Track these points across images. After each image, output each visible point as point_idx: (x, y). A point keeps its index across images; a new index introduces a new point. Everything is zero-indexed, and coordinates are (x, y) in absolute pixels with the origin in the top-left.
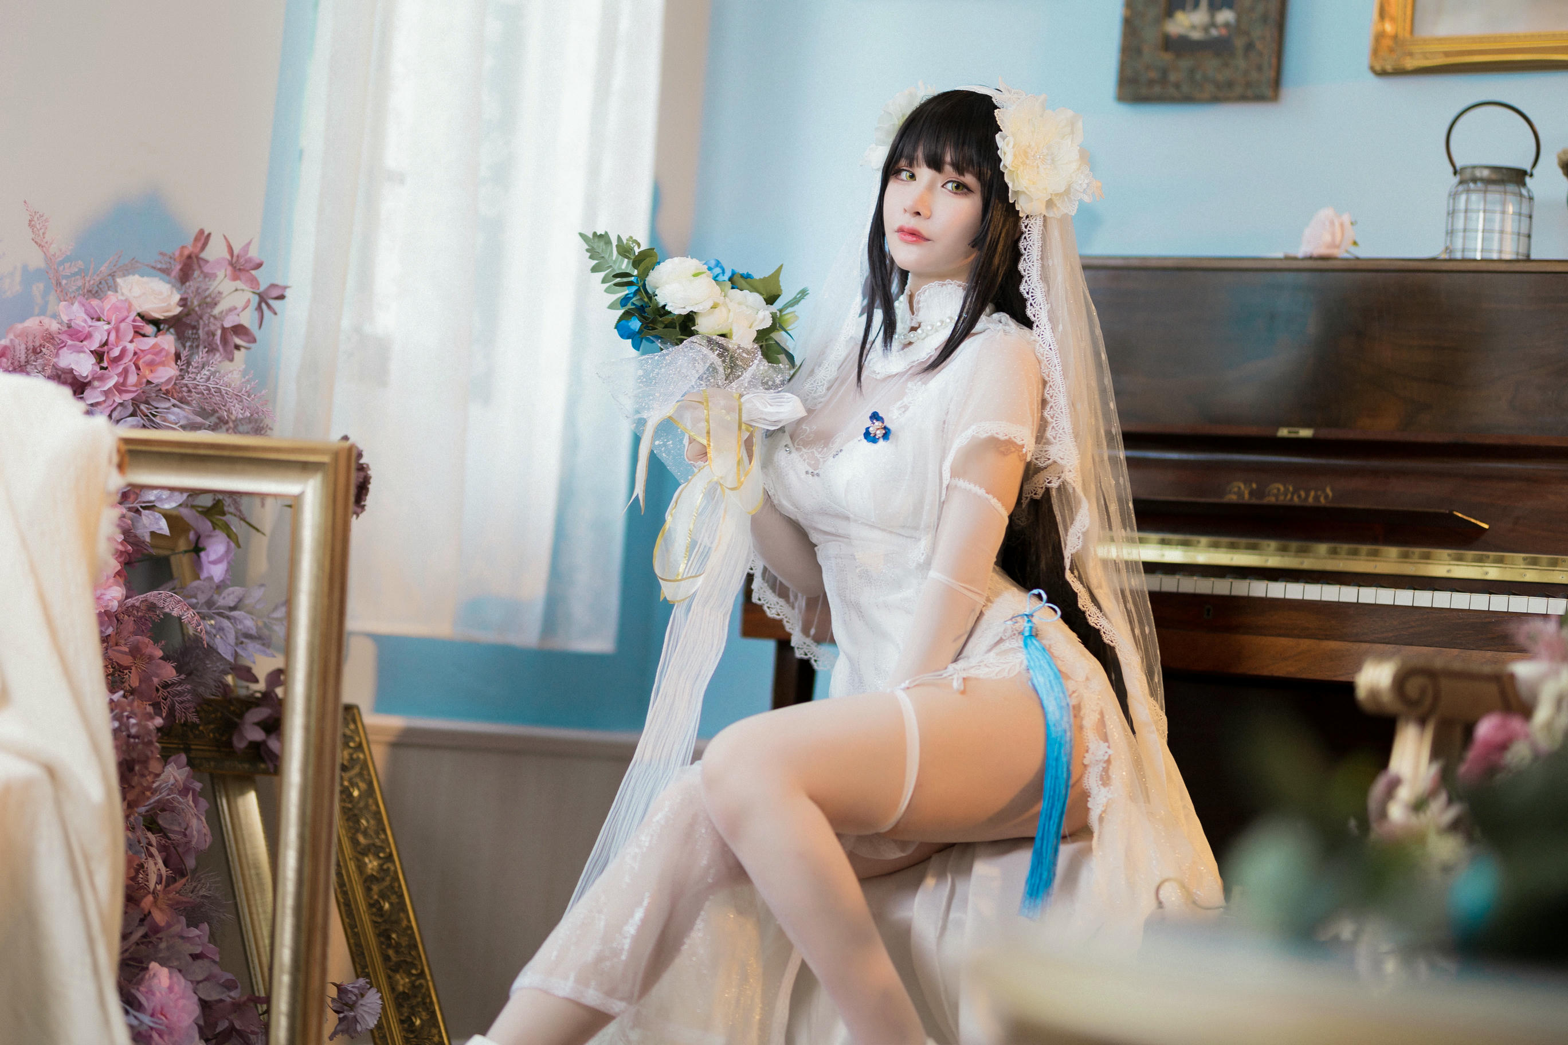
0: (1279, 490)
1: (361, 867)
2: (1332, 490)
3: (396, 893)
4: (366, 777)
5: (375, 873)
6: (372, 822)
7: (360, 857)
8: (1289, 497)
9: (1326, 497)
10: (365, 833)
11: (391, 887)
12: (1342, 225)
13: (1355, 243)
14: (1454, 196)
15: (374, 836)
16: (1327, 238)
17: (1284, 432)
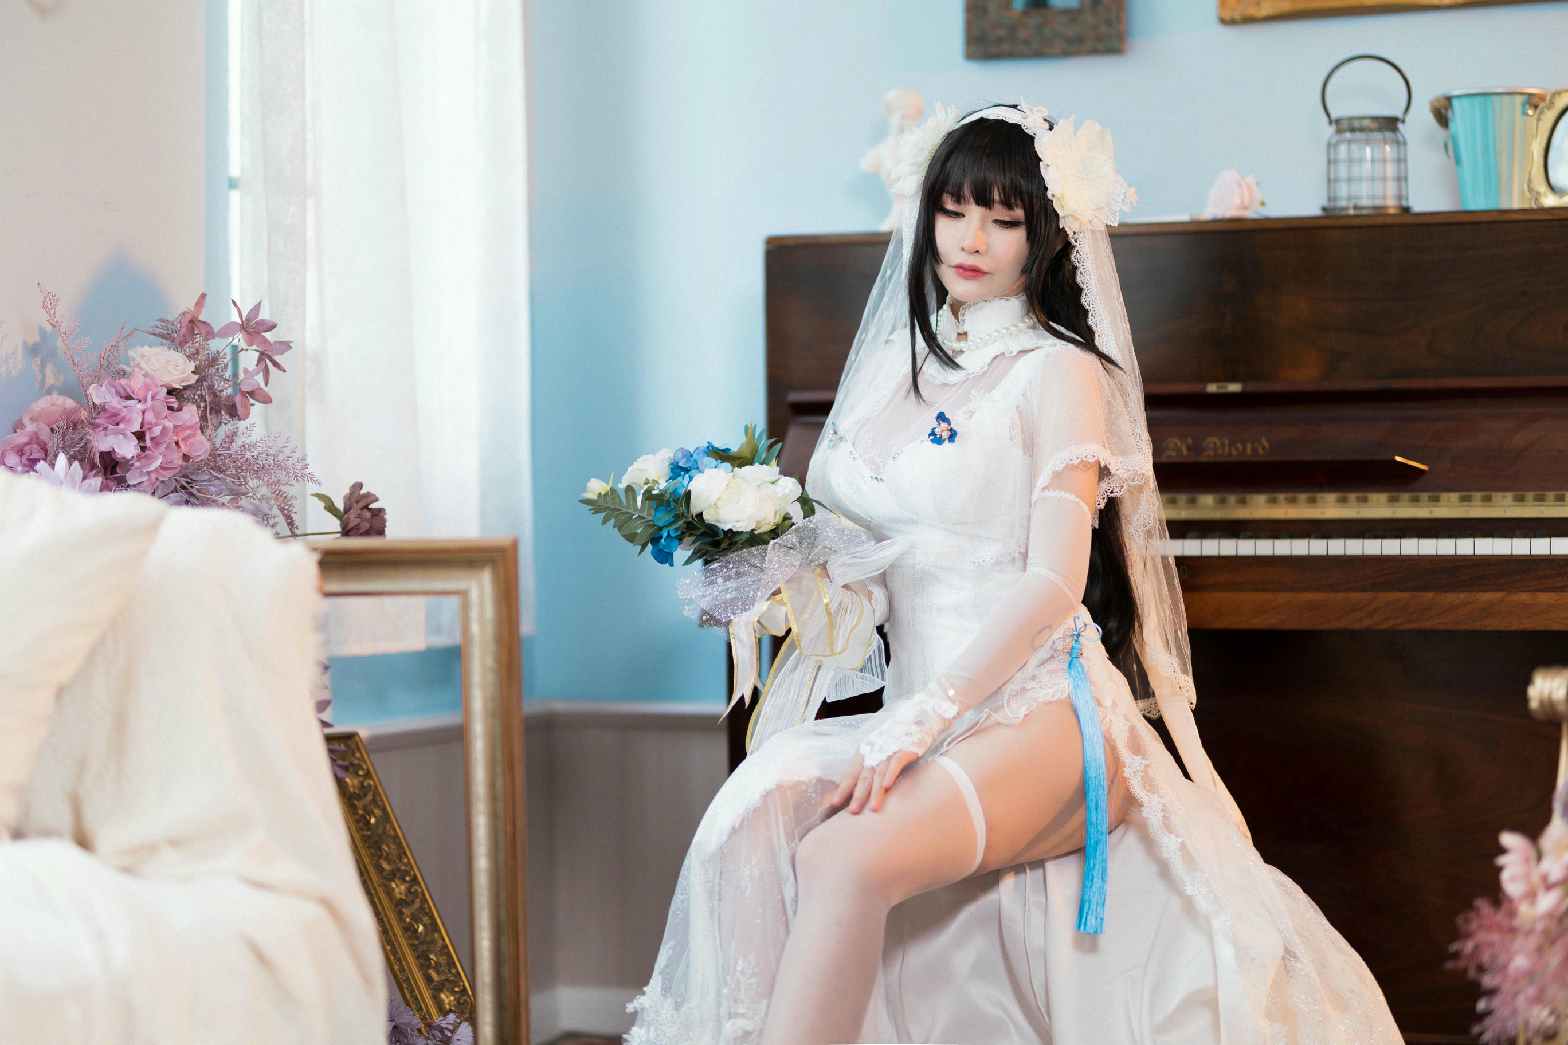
0: (1215, 444)
1: (390, 892)
2: (1268, 441)
3: (427, 914)
4: (380, 803)
5: (403, 897)
6: (393, 847)
7: (387, 883)
8: (1227, 450)
9: (1264, 448)
10: (388, 859)
11: (422, 908)
12: (1249, 188)
13: (1263, 204)
14: (1331, 146)
15: (397, 861)
16: (1237, 201)
17: (1212, 388)
